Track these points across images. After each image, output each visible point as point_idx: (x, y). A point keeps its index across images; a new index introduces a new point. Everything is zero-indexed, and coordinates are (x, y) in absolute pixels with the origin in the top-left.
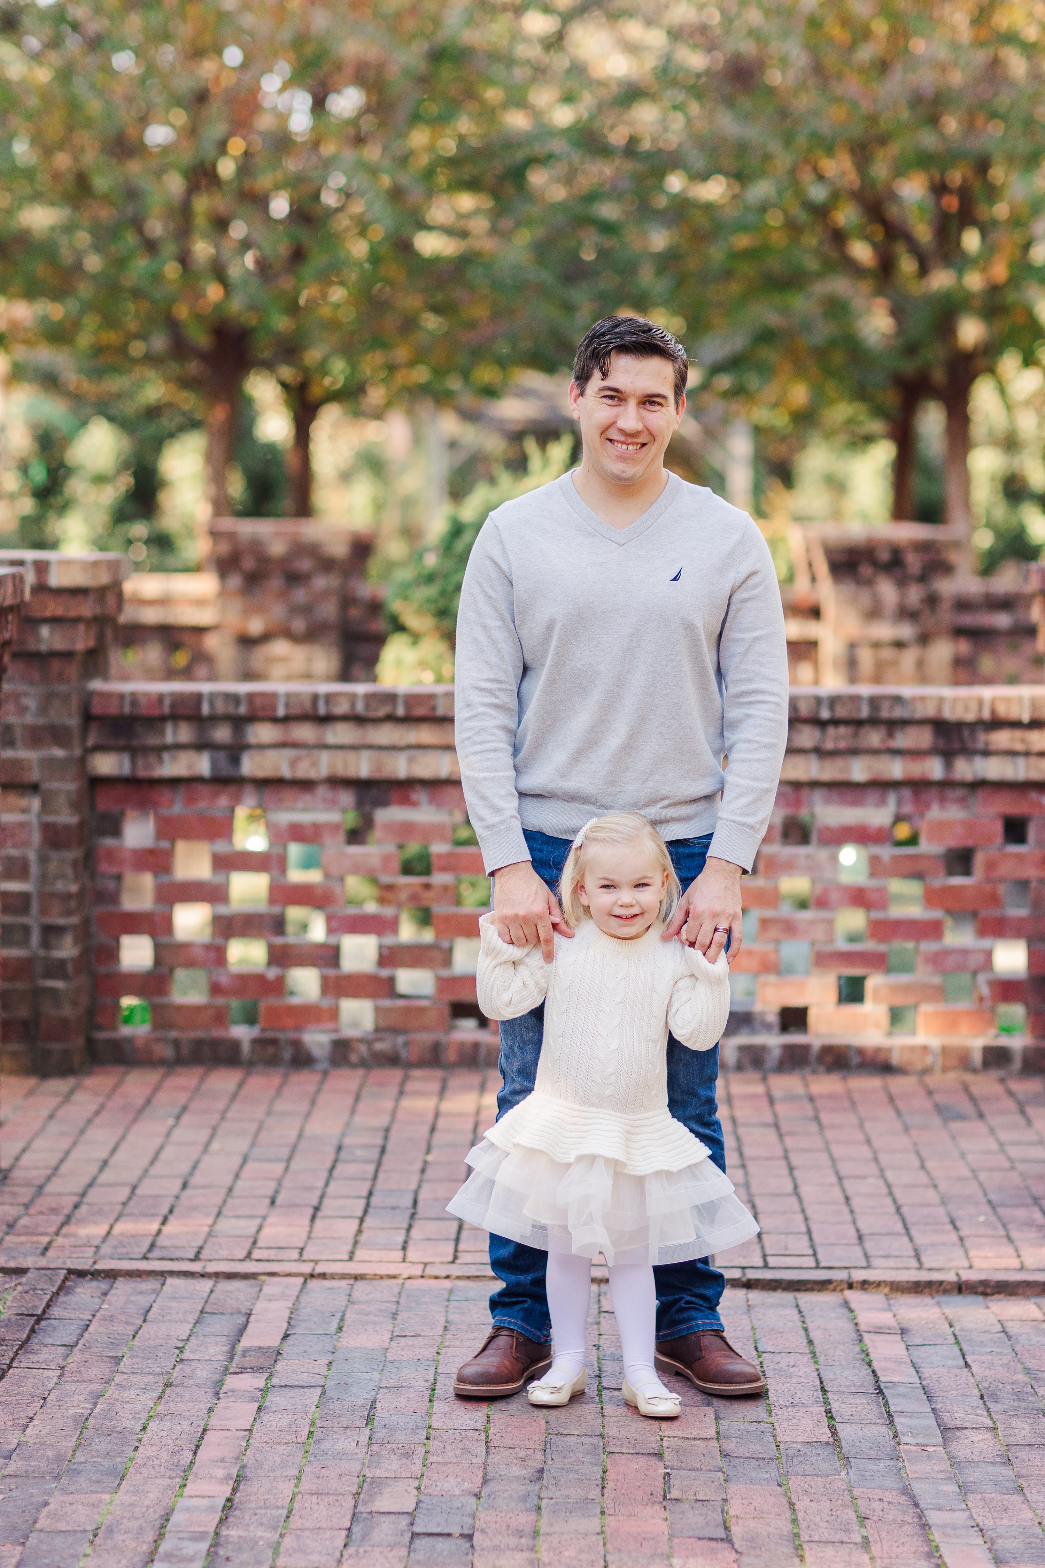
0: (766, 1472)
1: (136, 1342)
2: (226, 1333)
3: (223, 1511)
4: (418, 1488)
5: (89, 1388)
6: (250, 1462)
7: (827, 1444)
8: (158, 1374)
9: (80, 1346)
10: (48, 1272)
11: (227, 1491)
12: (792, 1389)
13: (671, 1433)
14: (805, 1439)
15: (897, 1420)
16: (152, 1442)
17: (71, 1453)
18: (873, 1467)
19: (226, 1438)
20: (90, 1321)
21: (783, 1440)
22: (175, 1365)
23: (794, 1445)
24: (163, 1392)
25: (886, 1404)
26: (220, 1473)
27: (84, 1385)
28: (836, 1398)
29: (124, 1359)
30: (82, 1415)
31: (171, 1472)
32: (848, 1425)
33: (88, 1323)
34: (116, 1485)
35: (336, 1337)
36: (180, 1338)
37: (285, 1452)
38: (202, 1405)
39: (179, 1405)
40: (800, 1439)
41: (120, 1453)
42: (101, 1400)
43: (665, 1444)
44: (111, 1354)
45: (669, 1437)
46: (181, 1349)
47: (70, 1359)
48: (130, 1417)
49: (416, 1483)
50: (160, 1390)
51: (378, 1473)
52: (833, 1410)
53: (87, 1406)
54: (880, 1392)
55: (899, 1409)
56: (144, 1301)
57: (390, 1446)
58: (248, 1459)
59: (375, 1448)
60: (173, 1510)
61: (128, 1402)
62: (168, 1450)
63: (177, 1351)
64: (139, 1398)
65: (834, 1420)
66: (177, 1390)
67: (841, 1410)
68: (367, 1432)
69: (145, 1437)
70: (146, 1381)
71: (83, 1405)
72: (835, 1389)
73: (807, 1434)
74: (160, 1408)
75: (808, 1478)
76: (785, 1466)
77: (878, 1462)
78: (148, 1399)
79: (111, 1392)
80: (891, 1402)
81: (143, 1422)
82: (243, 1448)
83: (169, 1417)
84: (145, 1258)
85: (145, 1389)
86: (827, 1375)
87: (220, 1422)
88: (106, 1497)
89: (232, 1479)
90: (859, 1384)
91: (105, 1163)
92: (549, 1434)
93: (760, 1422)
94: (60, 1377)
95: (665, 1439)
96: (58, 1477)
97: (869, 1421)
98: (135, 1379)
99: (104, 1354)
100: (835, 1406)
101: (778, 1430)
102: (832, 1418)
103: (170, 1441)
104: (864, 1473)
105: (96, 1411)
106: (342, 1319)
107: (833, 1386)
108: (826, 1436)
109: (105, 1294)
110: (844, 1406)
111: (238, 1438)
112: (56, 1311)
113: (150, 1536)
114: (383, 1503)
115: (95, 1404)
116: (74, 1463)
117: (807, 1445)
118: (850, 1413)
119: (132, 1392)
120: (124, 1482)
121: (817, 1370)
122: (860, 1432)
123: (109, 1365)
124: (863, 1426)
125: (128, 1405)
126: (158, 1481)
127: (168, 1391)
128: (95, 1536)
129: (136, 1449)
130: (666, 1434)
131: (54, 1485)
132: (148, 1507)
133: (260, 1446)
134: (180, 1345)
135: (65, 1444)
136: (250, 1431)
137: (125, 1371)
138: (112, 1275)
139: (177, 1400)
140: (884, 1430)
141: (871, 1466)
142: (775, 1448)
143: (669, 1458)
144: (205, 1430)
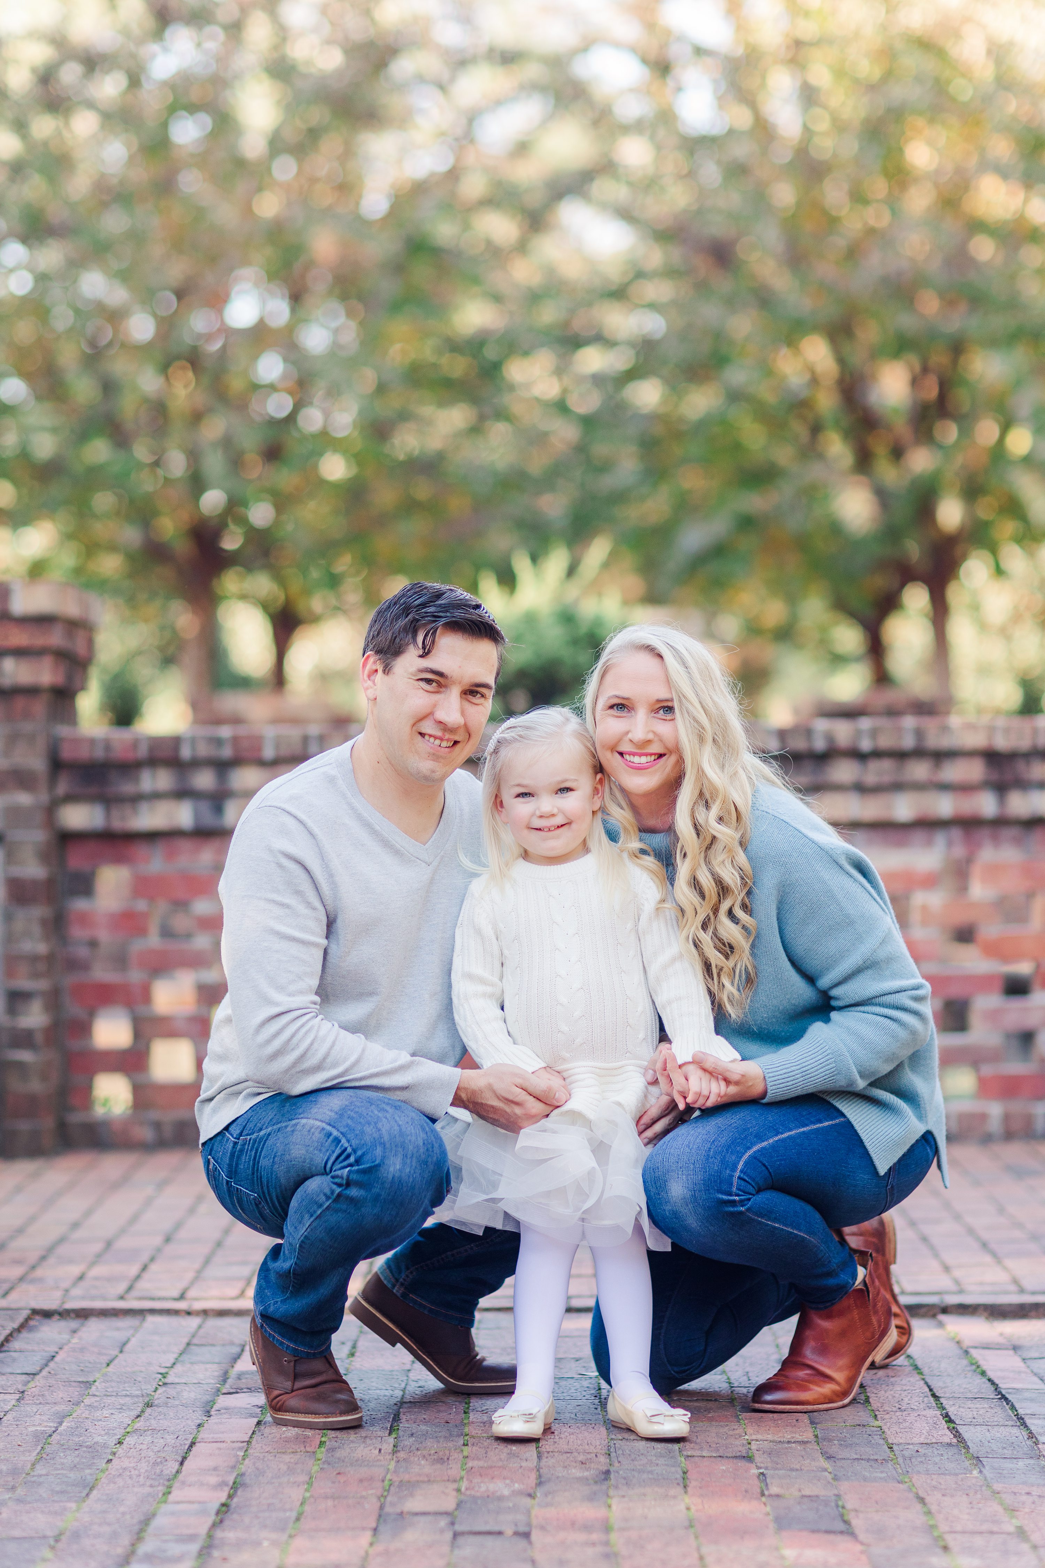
0: (882, 1472)
1: (111, 1369)
2: (217, 1360)
3: (217, 1513)
4: (458, 1490)
5: (53, 1410)
6: (249, 1470)
7: (950, 1445)
8: (137, 1396)
9: (44, 1373)
10: (10, 1312)
11: (223, 1496)
12: (897, 1395)
13: (759, 1437)
14: (922, 1440)
15: (1028, 1422)
16: (130, 1454)
17: (29, 1466)
18: (1011, 1466)
19: (220, 1449)
20: (57, 1353)
21: (895, 1441)
22: (157, 1388)
23: (911, 1447)
24: (143, 1412)
25: (1013, 1408)
26: (213, 1480)
27: (47, 1407)
28: (951, 1403)
29: (96, 1384)
30: (43, 1432)
31: (152, 1482)
32: (971, 1428)
33: (53, 1354)
34: (84, 1494)
35: (347, 1361)
36: (163, 1365)
37: (292, 1460)
38: (189, 1422)
39: (161, 1422)
40: (916, 1440)
41: (90, 1466)
42: (68, 1419)
43: (754, 1446)
44: (80, 1380)
45: (757, 1440)
46: (164, 1375)
47: (31, 1385)
48: (103, 1433)
49: (455, 1486)
50: (139, 1409)
51: (406, 1477)
52: (949, 1414)
53: (51, 1424)
54: (1004, 1398)
55: (1029, 1412)
56: (121, 1336)
57: (419, 1452)
58: (247, 1466)
59: (402, 1455)
60: (154, 1515)
61: (100, 1420)
62: (148, 1461)
63: (160, 1376)
64: (114, 1416)
65: (954, 1423)
66: (160, 1409)
67: (960, 1413)
68: (391, 1440)
69: (121, 1451)
70: (122, 1402)
71: (46, 1424)
72: (947, 1395)
73: (923, 1436)
74: (140, 1424)
75: (933, 1476)
76: (903, 1466)
77: (1015, 1461)
78: (125, 1418)
79: (79, 1412)
80: (1017, 1405)
81: (118, 1437)
82: (241, 1458)
83: (149, 1432)
84: (122, 1298)
85: (121, 1409)
86: (936, 1384)
87: (212, 1435)
88: (73, 1506)
89: (227, 1485)
90: (976, 1391)
91: (75, 1226)
92: (612, 1439)
93: (864, 1426)
94: (18, 1400)
95: (753, 1442)
96: (13, 1488)
97: (996, 1423)
98: (109, 1400)
99: (73, 1379)
100: (952, 1411)
101: (889, 1433)
102: (951, 1421)
103: (151, 1454)
104: (1001, 1471)
105: (61, 1429)
106: (354, 1347)
107: (945, 1393)
108: (948, 1437)
109: (74, 1332)
110: (961, 1409)
111: (233, 1449)
112: (16, 1344)
113: (125, 1540)
114: (414, 1504)
115: (61, 1423)
116: (33, 1476)
117: (925, 1447)
118: (970, 1416)
119: (105, 1412)
120: (95, 1492)
121: (923, 1379)
122: (988, 1433)
123: (78, 1389)
124: (990, 1428)
125: (100, 1423)
126: (136, 1490)
127: (149, 1410)
128: (57, 1541)
129: (110, 1461)
130: (754, 1437)
131: (7, 1496)
132: (124, 1514)
133: (261, 1456)
134: (163, 1371)
135: (22, 1458)
136: (249, 1442)
137: (97, 1394)
138: (83, 1314)
139: (159, 1417)
140: (1015, 1431)
141: (1008, 1464)
142: (888, 1450)
143: (760, 1460)
144: (193, 1444)
